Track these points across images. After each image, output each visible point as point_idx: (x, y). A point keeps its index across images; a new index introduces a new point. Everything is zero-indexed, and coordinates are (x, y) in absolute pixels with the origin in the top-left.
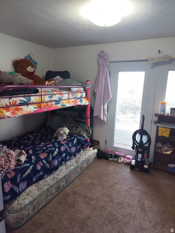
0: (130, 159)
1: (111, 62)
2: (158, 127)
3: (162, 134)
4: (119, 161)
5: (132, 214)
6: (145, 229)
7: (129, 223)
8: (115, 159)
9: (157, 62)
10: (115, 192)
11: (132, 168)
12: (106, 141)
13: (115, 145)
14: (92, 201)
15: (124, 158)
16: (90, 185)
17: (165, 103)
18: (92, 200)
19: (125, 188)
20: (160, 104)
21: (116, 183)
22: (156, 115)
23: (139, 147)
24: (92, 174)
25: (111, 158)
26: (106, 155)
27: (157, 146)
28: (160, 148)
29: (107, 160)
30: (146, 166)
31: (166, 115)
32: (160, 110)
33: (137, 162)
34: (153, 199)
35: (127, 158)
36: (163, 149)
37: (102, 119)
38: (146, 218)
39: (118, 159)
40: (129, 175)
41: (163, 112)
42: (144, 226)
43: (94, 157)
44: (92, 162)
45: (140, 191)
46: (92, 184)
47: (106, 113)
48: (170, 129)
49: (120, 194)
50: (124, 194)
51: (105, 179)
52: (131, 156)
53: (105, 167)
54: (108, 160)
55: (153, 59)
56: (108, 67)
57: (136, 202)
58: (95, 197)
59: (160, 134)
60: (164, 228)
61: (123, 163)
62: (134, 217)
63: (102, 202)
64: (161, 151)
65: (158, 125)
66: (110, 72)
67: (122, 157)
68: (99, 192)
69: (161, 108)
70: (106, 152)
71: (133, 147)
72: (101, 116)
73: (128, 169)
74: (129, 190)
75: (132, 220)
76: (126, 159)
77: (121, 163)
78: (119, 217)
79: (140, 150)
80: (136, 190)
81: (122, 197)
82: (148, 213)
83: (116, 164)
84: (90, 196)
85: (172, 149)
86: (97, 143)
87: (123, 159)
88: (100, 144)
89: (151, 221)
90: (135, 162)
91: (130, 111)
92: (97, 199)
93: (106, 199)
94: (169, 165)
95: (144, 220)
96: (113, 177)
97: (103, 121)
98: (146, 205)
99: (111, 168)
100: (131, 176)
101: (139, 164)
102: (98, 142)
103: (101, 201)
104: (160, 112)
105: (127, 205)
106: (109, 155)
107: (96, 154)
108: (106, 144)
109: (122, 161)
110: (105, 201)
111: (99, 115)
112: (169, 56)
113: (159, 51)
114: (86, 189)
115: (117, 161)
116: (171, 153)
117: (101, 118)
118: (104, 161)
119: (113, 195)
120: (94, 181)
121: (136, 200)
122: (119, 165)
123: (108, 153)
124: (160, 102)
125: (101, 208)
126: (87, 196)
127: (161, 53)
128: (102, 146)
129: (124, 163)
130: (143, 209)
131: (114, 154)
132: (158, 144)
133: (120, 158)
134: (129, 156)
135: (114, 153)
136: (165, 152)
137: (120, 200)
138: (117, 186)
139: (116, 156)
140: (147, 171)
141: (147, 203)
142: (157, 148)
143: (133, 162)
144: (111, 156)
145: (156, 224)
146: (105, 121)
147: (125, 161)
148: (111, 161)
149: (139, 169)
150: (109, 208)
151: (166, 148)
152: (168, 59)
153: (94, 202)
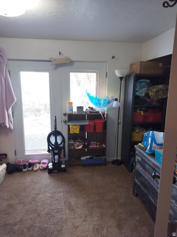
0: (46, 163)
1: (9, 60)
2: (69, 125)
3: (73, 131)
4: (35, 169)
5: (62, 219)
6: (78, 227)
7: (63, 229)
8: (30, 169)
9: (59, 64)
10: (39, 204)
11: (50, 171)
12: (15, 151)
13: (27, 153)
14: (15, 226)
15: (39, 164)
16: (7, 209)
17: (72, 103)
18: (15, 224)
19: (49, 195)
20: (68, 104)
21: (38, 194)
22: (65, 115)
23: (54, 149)
24: (7, 195)
25: (25, 168)
26: (18, 167)
27: (70, 144)
28: (73, 145)
29: (20, 173)
30: (63, 166)
31: (73, 113)
32: (68, 109)
33: (54, 164)
34: (77, 194)
35: (43, 163)
36: (75, 145)
37: (8, 127)
38: (76, 216)
39: (33, 167)
40: (48, 180)
41: (71, 111)
42: (77, 224)
43: (4, 174)
44: (2, 180)
45: (64, 192)
46: (10, 206)
47: (12, 119)
48: (79, 126)
49: (45, 204)
50: (49, 202)
51: (24, 195)
52: (46, 160)
53: (20, 181)
54: (22, 172)
55: (55, 60)
56: (6, 66)
57: (63, 204)
58: (18, 220)
59: (71, 132)
60: (92, 217)
61: (39, 170)
62: (66, 220)
63: (28, 221)
64: (74, 147)
65: (69, 124)
66: (9, 71)
67: (37, 164)
68: (21, 211)
69: (69, 108)
70: (17, 163)
71: (49, 151)
72: (6, 124)
73: (46, 175)
74: (53, 196)
75: (65, 224)
76: (41, 165)
77: (37, 170)
78: (51, 228)
79: (56, 151)
80: (60, 192)
81: (48, 205)
82: (76, 210)
83: (32, 174)
84: (11, 222)
85: (82, 143)
86: (4, 156)
87: (38, 166)
88: (8, 157)
89: (81, 216)
90: (53, 165)
91: (31, 113)
92: (21, 221)
93: (32, 216)
94: (82, 158)
95: (75, 218)
96: (33, 189)
97: (10, 128)
98: (72, 203)
99: (28, 179)
100: (51, 180)
101: (57, 165)
102: (6, 155)
103: (26, 221)
104: (69, 112)
105: (56, 211)
106: (22, 165)
107: (5, 169)
108: (16, 154)
109: (38, 168)
110: (31, 218)
111: (3, 122)
112: (69, 58)
113: (60, 53)
114: (4, 216)
115: (33, 169)
116: (82, 147)
117: (6, 126)
118: (17, 175)
119: (39, 208)
120: (12, 202)
121: (62, 202)
122: (36, 173)
123: (19, 164)
124: (68, 102)
125: (29, 229)
126: (7, 223)
127: (62, 54)
128: (12, 158)
129: (41, 170)
130: (71, 209)
131: (27, 164)
132: (70, 142)
133: (35, 166)
134: (44, 160)
135: (27, 162)
136: (77, 147)
137: (47, 210)
138: (40, 197)
139: (31, 165)
140: (64, 170)
141: (73, 201)
142: (70, 146)
143: (50, 165)
144: (25, 167)
145: (86, 217)
146: (11, 128)
147: (41, 167)
148: (25, 172)
149: (57, 171)
150: (38, 224)
151: (78, 143)
152: (69, 61)
153: (18, 226)
